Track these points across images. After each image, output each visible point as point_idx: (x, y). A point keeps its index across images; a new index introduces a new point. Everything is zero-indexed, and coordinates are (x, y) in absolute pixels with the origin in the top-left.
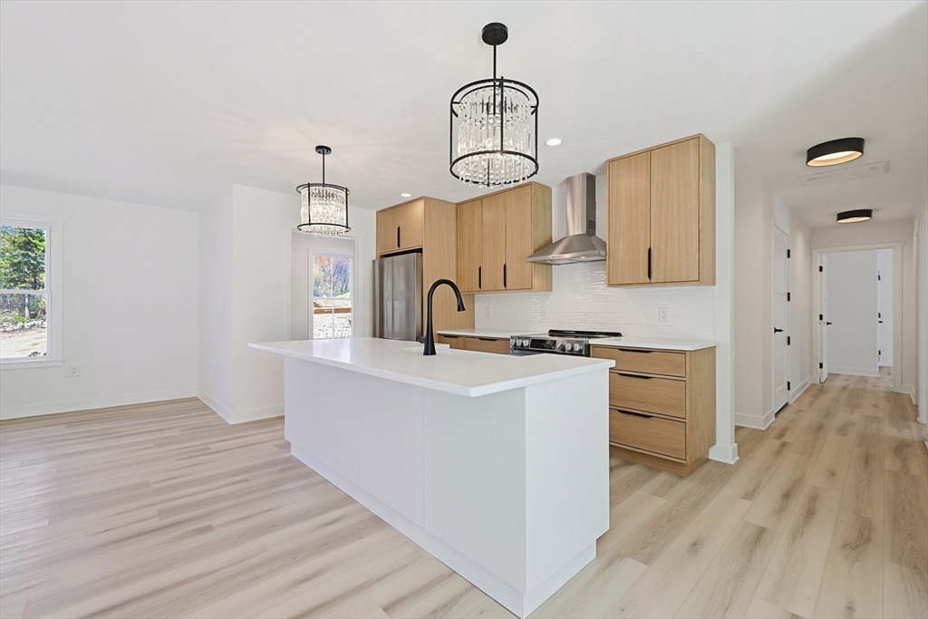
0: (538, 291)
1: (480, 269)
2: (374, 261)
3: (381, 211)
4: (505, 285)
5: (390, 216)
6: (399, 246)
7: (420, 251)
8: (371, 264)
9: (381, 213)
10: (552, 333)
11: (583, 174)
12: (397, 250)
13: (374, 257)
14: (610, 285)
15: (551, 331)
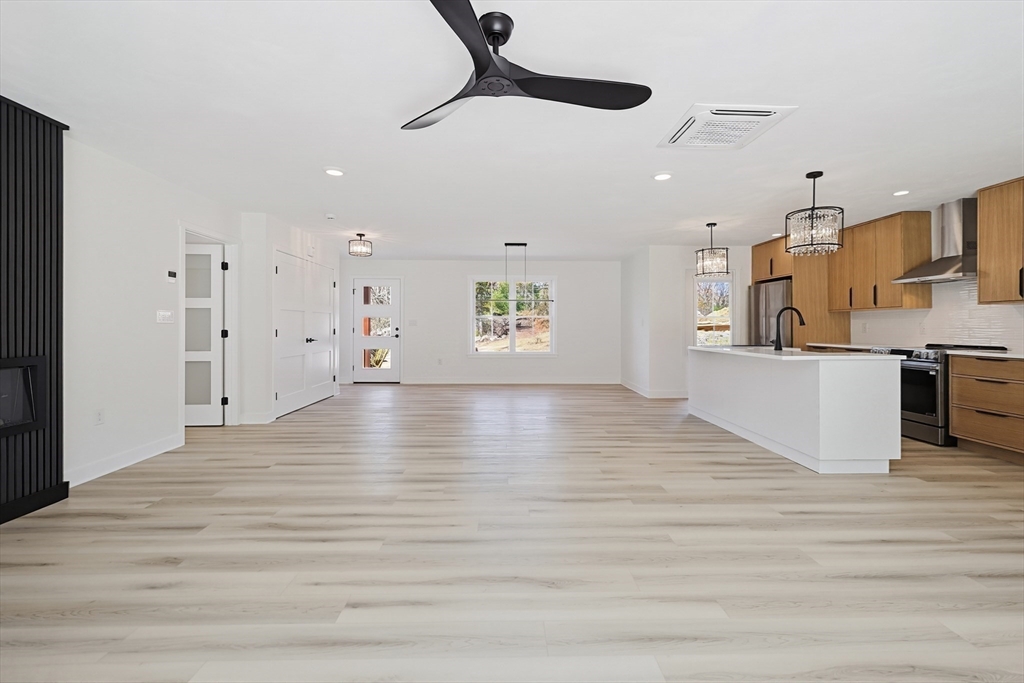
0: (911, 308)
1: (851, 290)
2: (750, 287)
3: (756, 246)
4: (875, 303)
5: (764, 250)
6: (771, 273)
7: (790, 278)
8: (747, 289)
9: (755, 248)
10: (929, 346)
11: (959, 200)
12: (770, 277)
13: (750, 283)
14: (980, 303)
15: (928, 345)
